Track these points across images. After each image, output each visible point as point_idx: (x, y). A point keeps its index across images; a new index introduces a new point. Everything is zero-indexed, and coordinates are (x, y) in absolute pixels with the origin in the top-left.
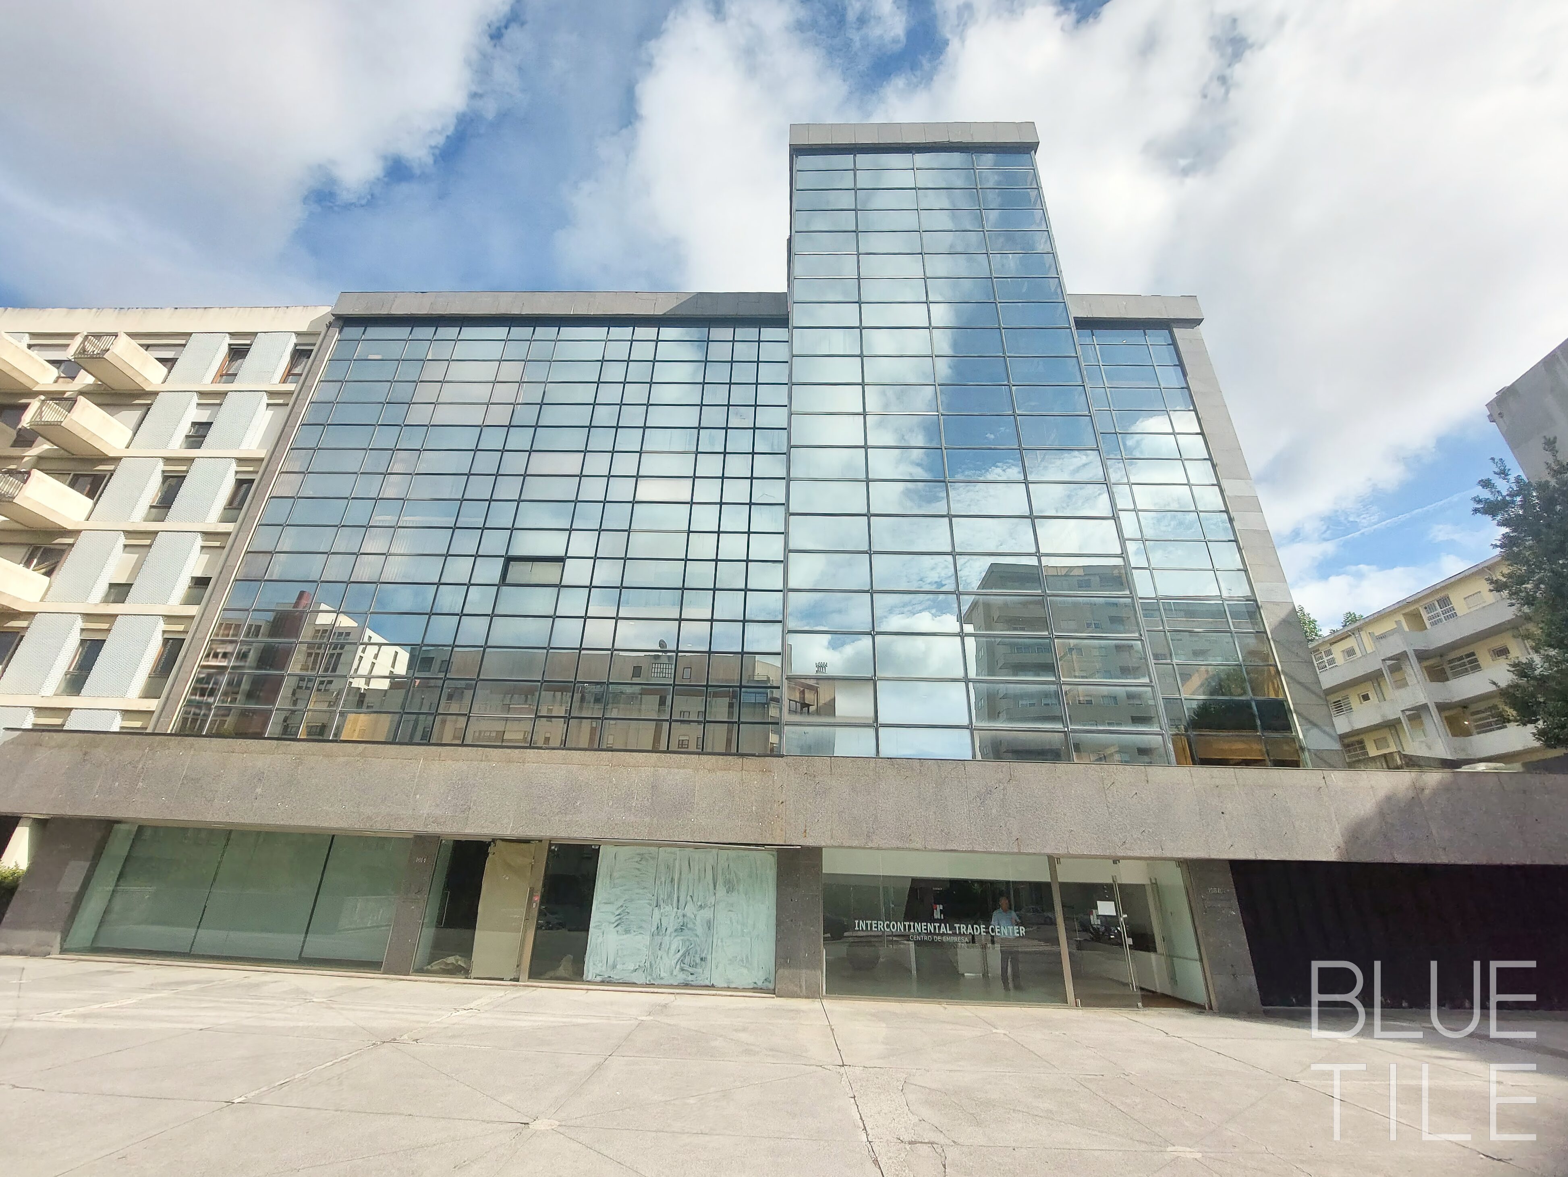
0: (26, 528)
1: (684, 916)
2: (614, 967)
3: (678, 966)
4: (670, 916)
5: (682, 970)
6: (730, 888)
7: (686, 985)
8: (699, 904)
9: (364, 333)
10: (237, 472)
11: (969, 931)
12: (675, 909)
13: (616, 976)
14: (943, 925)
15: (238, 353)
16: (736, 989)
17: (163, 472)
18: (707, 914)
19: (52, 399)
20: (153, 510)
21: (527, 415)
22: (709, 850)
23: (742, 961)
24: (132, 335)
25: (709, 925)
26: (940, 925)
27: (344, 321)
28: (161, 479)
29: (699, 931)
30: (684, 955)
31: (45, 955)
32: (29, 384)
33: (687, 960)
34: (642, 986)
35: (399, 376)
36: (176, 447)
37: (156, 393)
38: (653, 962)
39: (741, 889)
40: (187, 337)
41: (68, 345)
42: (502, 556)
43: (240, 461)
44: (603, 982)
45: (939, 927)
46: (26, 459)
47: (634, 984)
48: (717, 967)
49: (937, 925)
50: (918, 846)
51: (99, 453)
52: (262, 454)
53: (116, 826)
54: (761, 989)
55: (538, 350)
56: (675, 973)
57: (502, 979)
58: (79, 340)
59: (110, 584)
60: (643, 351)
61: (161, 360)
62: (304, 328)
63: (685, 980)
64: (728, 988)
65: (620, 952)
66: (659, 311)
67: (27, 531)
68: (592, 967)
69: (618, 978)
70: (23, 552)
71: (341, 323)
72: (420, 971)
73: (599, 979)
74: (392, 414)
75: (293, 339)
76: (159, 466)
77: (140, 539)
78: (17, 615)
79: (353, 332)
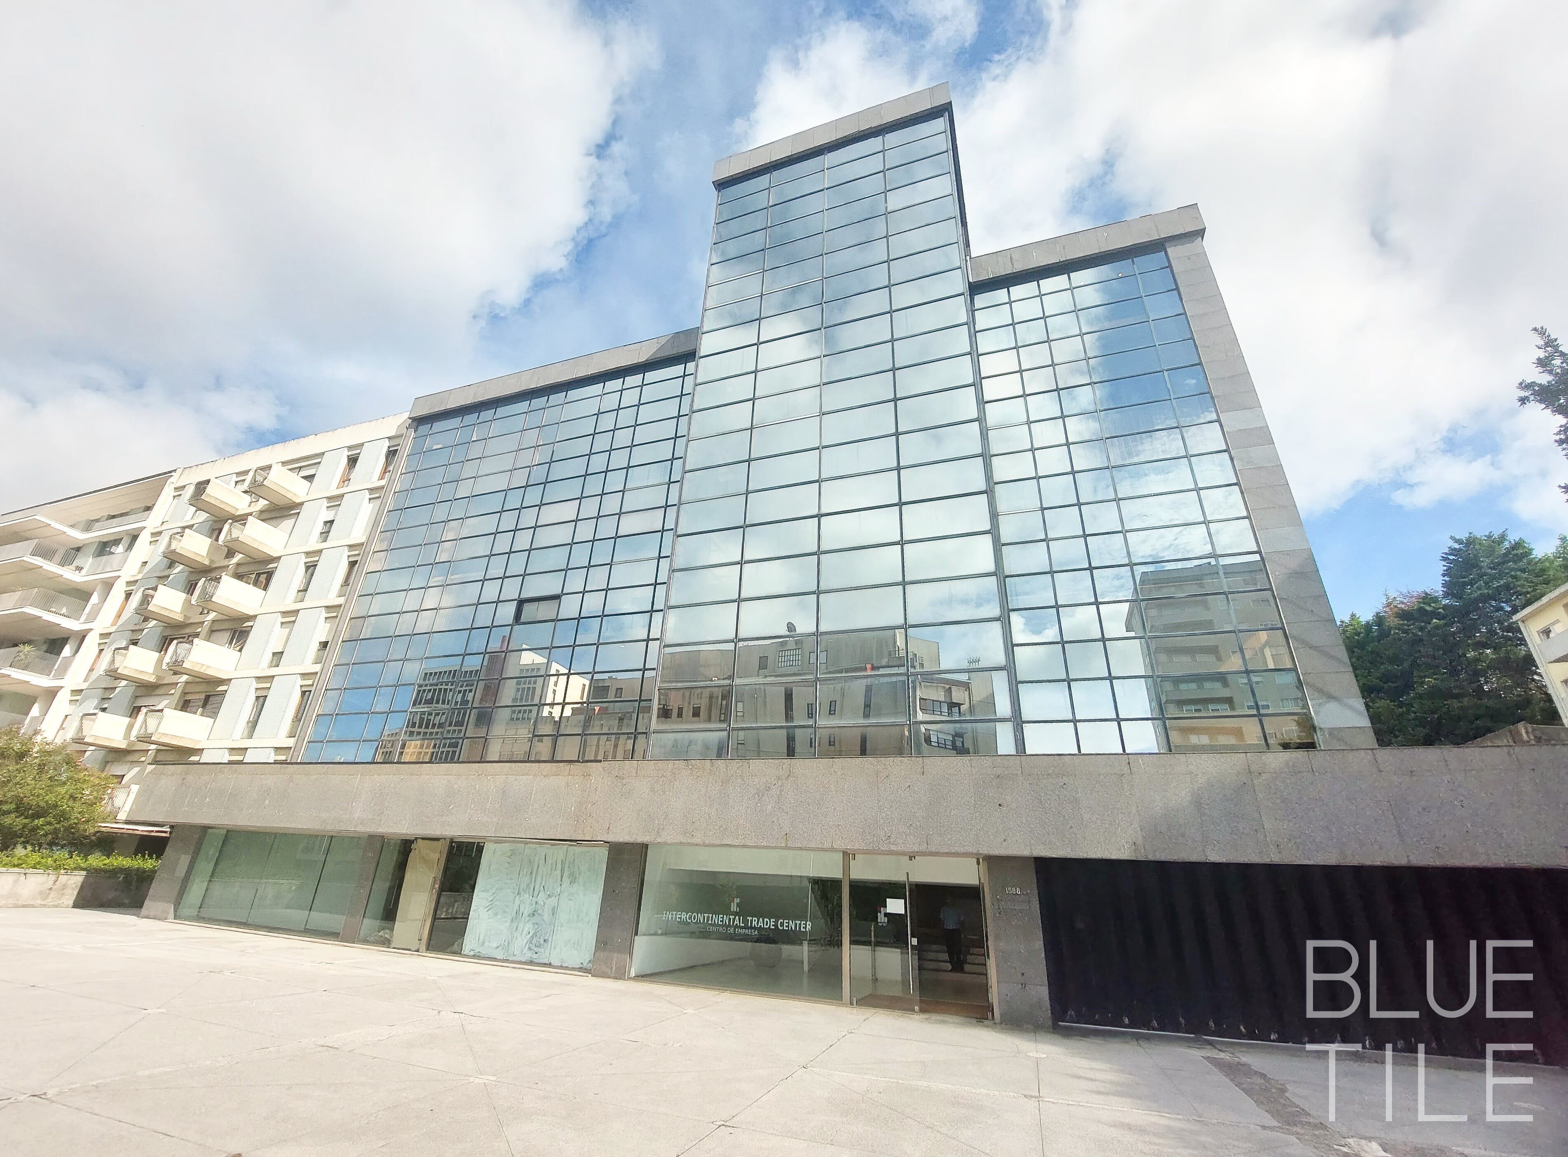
0: (226, 617)
1: (536, 903)
2: (483, 944)
3: (527, 946)
4: (526, 903)
5: (530, 949)
6: (573, 880)
7: (531, 963)
8: (549, 893)
9: (430, 429)
10: (349, 556)
11: (759, 925)
12: (531, 897)
13: (484, 952)
14: (737, 917)
15: (353, 461)
16: (567, 968)
17: (306, 563)
18: (552, 901)
19: (236, 521)
20: (300, 593)
21: (539, 474)
22: (561, 846)
23: (575, 944)
24: (284, 463)
25: (554, 912)
26: (735, 917)
27: (419, 421)
28: (304, 569)
29: (546, 917)
30: (532, 937)
31: (164, 919)
32: (233, 511)
33: (534, 941)
34: (499, 961)
35: (452, 459)
36: (314, 544)
37: (302, 504)
38: (510, 941)
39: (581, 881)
40: (321, 456)
41: (244, 480)
42: (516, 600)
43: (351, 547)
44: (474, 957)
45: (734, 919)
46: (231, 566)
47: (495, 959)
48: (555, 948)
49: (732, 917)
50: (699, 841)
51: (265, 556)
52: (363, 539)
53: (210, 831)
54: (586, 969)
55: (549, 416)
56: (524, 952)
57: (409, 950)
58: (251, 474)
59: (273, 653)
60: (630, 397)
61: (305, 478)
62: (392, 433)
63: (531, 958)
64: (561, 967)
65: (488, 932)
66: (642, 359)
67: (229, 620)
68: (469, 943)
69: (484, 953)
70: (227, 635)
71: (415, 424)
72: (365, 941)
73: (472, 953)
74: (447, 492)
75: (387, 443)
76: (303, 559)
77: (290, 616)
78: (222, 682)
79: (424, 429)
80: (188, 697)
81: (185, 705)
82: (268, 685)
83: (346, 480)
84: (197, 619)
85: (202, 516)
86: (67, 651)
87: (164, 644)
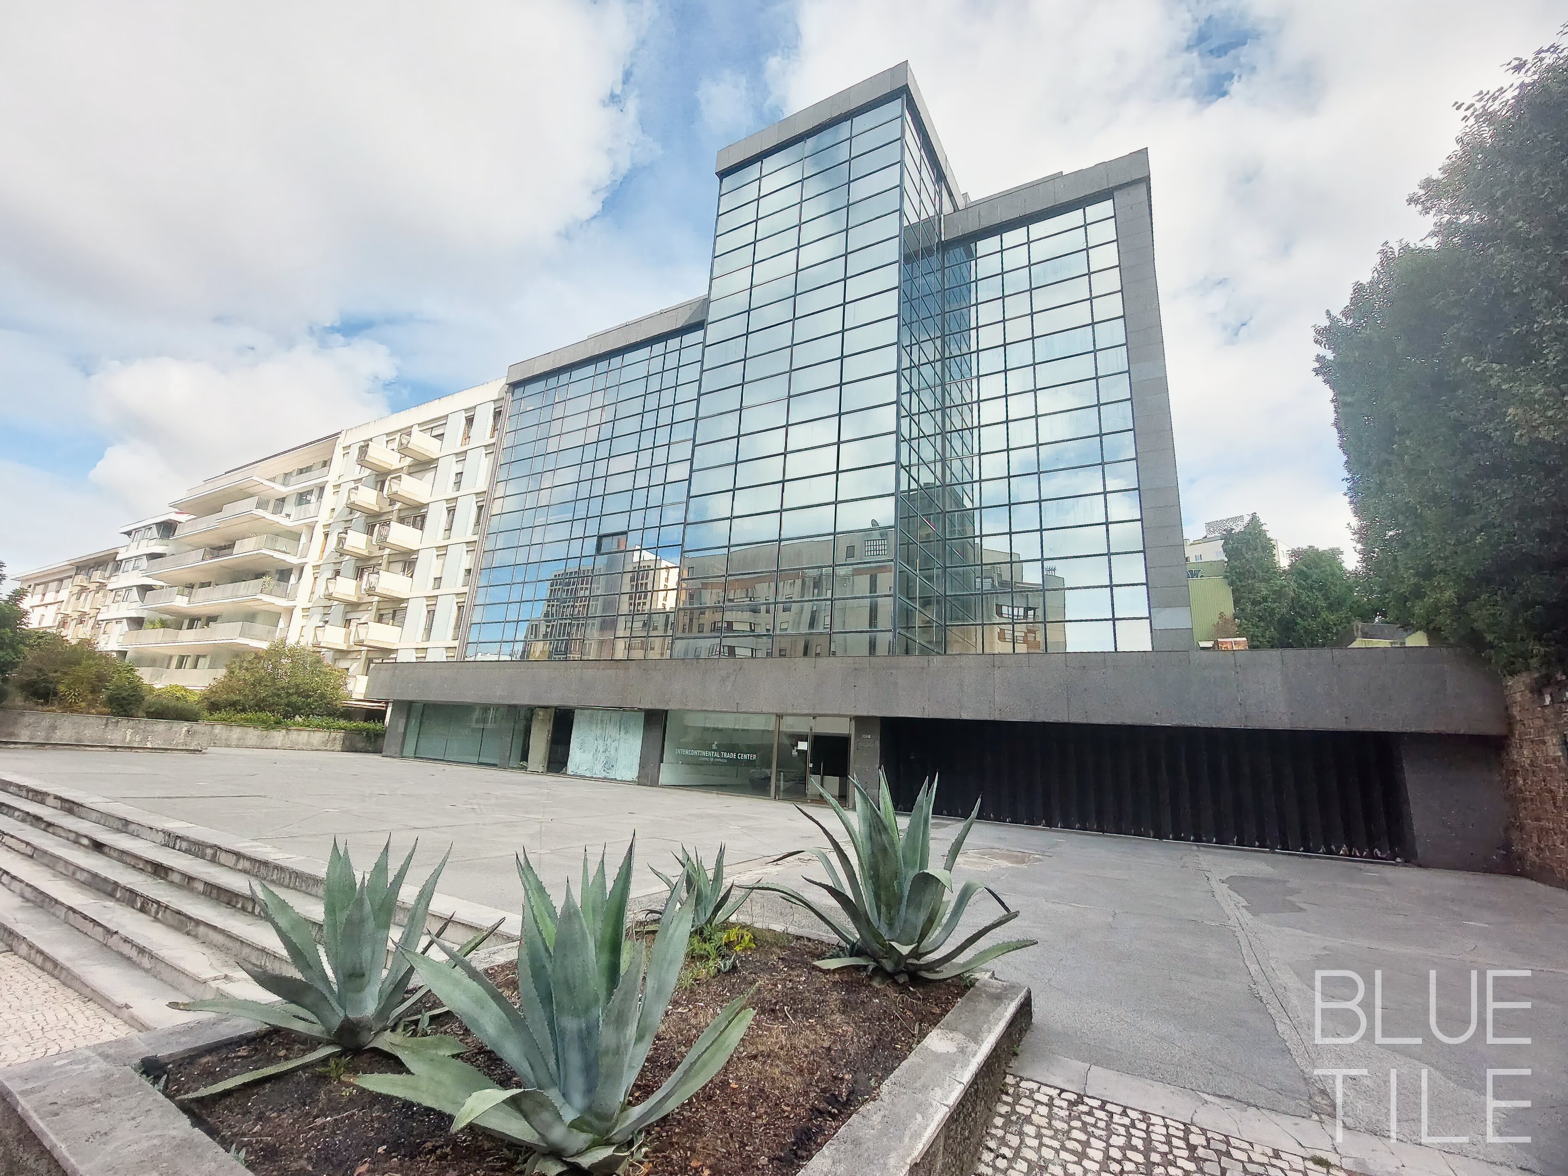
0: (398, 552)
1: (606, 745)
2: (578, 769)
4: (600, 745)
5: (604, 770)
6: (626, 731)
7: (605, 778)
8: (613, 739)
9: (523, 393)
10: (477, 502)
12: (603, 741)
13: (579, 774)
15: (470, 421)
16: (625, 782)
17: (447, 508)
18: (615, 744)
19: (393, 476)
20: (446, 531)
21: (606, 431)
23: (628, 767)
24: (419, 426)
25: (616, 749)
27: (514, 386)
28: (447, 513)
29: (612, 752)
30: (605, 764)
32: (389, 467)
33: (606, 766)
35: (543, 419)
36: (451, 493)
37: (437, 459)
38: (593, 766)
39: (630, 731)
40: (446, 418)
41: (393, 440)
42: (596, 535)
43: (477, 494)
44: (573, 776)
45: (714, 754)
46: (394, 513)
47: (585, 777)
48: (618, 770)
51: (418, 503)
52: (484, 488)
53: (413, 704)
56: (601, 772)
57: (535, 773)
58: (398, 434)
59: (434, 578)
61: (437, 437)
62: (496, 397)
63: (605, 775)
64: (622, 781)
65: (581, 762)
66: (679, 325)
67: (400, 554)
68: (571, 767)
70: (400, 566)
71: (511, 388)
72: (513, 768)
73: (572, 774)
74: (541, 447)
75: (492, 406)
76: (445, 505)
77: (442, 551)
78: (402, 600)
79: (519, 392)
80: (382, 612)
81: (380, 619)
82: (434, 602)
83: (467, 437)
84: (378, 553)
85: (368, 472)
86: (293, 579)
87: (359, 573)
